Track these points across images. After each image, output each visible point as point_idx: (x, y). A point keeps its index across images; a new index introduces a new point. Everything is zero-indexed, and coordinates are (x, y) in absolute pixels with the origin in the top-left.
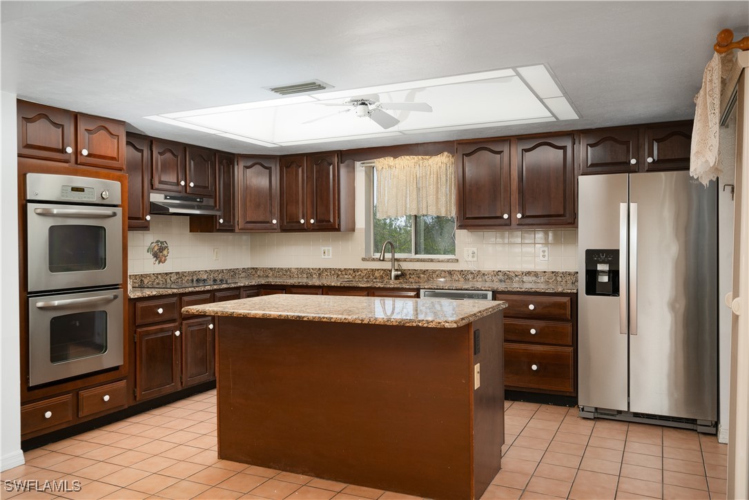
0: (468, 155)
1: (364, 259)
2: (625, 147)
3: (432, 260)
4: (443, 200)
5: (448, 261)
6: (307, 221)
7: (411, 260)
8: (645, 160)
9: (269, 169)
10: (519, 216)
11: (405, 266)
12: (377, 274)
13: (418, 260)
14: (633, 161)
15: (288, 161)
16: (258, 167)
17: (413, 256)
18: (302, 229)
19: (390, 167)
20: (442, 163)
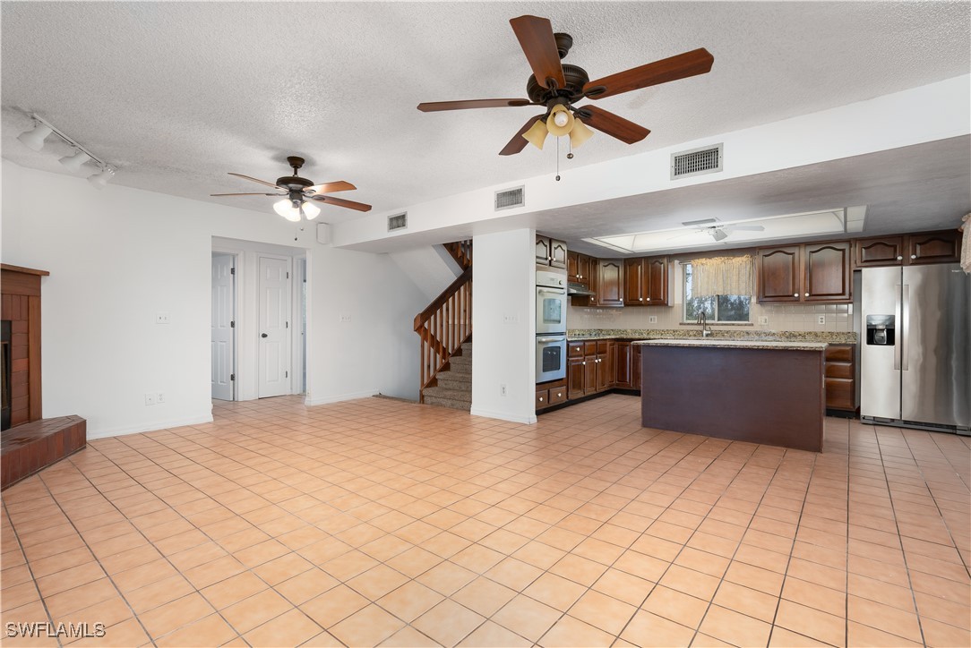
0: (766, 256)
1: (681, 324)
2: (892, 249)
3: (733, 325)
4: (743, 285)
5: (746, 325)
6: (645, 299)
7: (717, 325)
8: (909, 257)
9: (618, 267)
10: (807, 295)
11: (713, 328)
12: (691, 333)
13: (723, 325)
14: (900, 258)
15: (630, 262)
16: (610, 266)
17: (716, 321)
18: (640, 305)
19: (703, 264)
20: (741, 261)
